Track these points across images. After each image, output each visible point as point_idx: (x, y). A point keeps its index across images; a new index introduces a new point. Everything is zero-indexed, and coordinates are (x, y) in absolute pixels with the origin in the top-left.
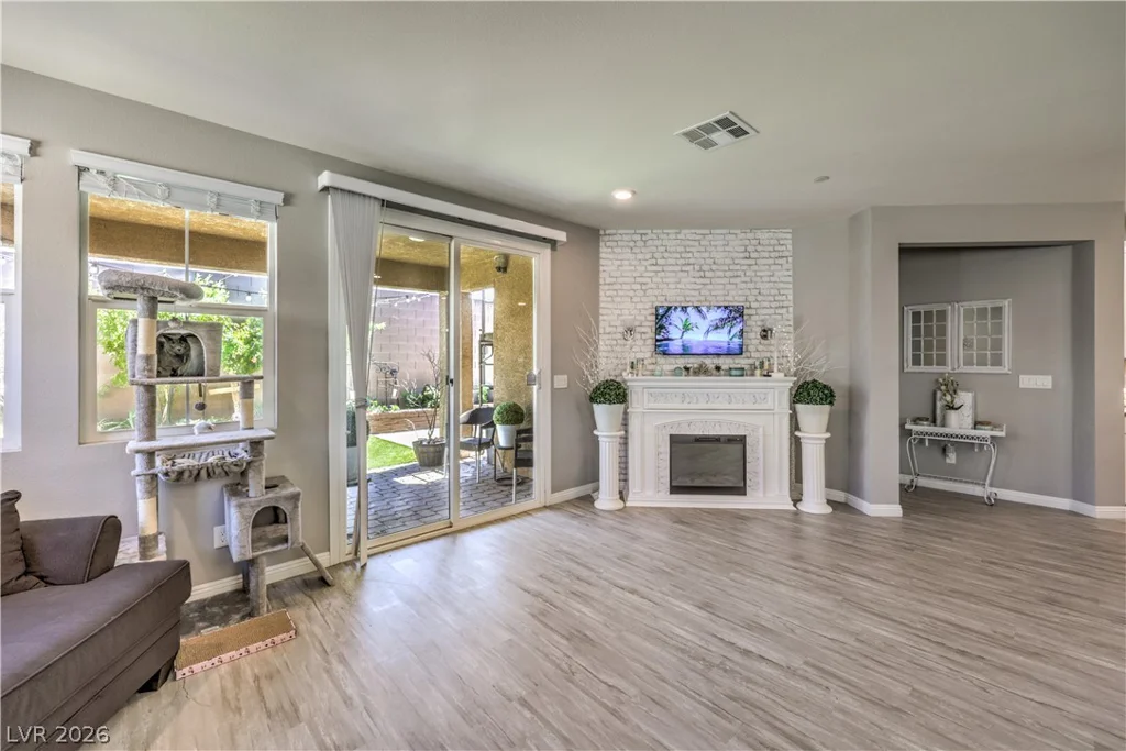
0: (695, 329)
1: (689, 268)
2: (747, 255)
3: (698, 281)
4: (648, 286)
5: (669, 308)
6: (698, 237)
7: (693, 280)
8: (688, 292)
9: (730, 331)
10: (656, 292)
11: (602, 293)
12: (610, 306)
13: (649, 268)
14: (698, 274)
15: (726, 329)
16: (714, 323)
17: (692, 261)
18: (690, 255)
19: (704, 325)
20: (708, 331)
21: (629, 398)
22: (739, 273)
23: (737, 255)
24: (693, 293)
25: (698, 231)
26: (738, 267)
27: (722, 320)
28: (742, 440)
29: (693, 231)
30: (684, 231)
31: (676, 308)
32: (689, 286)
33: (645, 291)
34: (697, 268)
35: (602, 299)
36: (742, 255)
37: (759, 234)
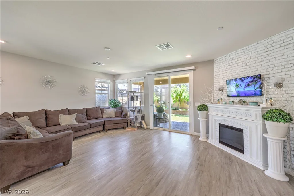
0: (240, 87)
1: (241, 64)
2: (267, 50)
3: (243, 67)
4: (227, 74)
5: (231, 80)
6: (243, 51)
7: (242, 68)
8: (240, 73)
9: (255, 86)
10: (229, 75)
11: (215, 78)
12: (217, 82)
13: (227, 67)
14: (244, 65)
15: (253, 86)
16: (247, 84)
17: (241, 61)
18: (241, 58)
19: (243, 85)
20: (245, 88)
21: (209, 110)
22: (263, 60)
23: (261, 52)
24: (242, 72)
25: (243, 49)
26: (262, 57)
27: (250, 82)
28: (241, 131)
29: (242, 49)
30: (238, 51)
31: (233, 79)
32: (240, 71)
33: (226, 75)
34: (243, 62)
35: (214, 80)
36: (265, 51)
37: (274, 38)
